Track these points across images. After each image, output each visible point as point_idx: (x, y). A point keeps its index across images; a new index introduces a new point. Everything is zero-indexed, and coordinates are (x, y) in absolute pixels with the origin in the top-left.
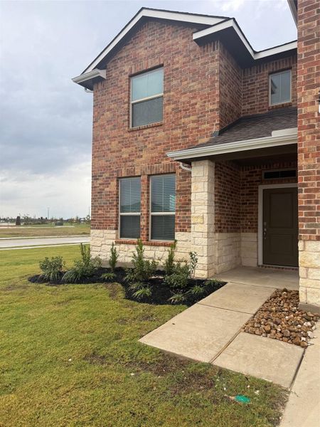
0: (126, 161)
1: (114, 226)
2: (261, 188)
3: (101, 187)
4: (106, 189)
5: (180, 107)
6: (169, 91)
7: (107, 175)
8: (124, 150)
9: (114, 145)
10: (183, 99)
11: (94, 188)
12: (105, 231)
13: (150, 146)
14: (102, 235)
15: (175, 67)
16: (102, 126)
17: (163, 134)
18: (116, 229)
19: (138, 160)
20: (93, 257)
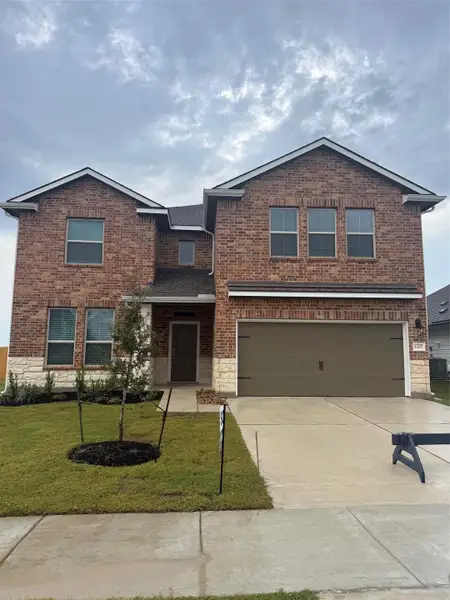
0: (59, 292)
1: (42, 353)
2: (172, 323)
3: (26, 314)
4: (32, 317)
5: (121, 256)
6: (110, 242)
7: (35, 303)
8: (57, 282)
9: (45, 275)
10: (124, 251)
11: (14, 314)
12: (29, 358)
13: (89, 283)
14: (24, 362)
15: (116, 224)
16: (30, 256)
17: (103, 275)
18: (44, 356)
19: (74, 293)
20: (20, 385)
